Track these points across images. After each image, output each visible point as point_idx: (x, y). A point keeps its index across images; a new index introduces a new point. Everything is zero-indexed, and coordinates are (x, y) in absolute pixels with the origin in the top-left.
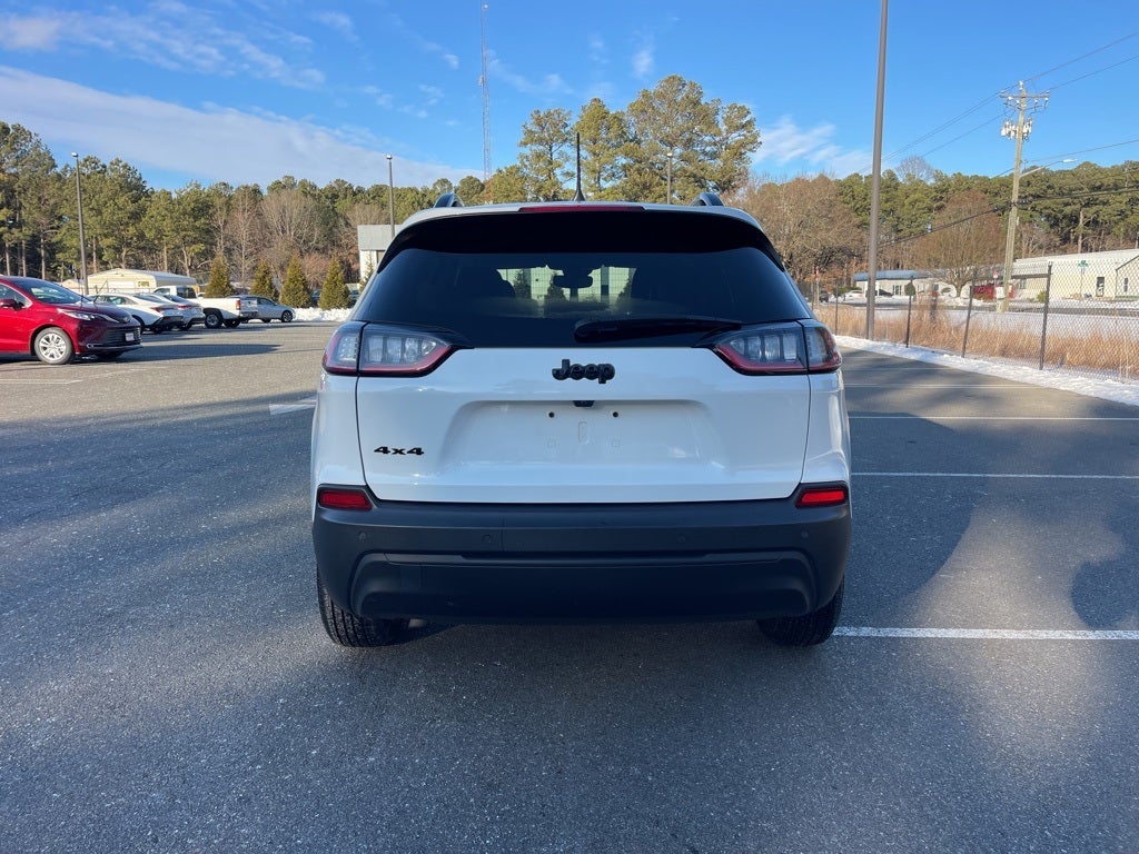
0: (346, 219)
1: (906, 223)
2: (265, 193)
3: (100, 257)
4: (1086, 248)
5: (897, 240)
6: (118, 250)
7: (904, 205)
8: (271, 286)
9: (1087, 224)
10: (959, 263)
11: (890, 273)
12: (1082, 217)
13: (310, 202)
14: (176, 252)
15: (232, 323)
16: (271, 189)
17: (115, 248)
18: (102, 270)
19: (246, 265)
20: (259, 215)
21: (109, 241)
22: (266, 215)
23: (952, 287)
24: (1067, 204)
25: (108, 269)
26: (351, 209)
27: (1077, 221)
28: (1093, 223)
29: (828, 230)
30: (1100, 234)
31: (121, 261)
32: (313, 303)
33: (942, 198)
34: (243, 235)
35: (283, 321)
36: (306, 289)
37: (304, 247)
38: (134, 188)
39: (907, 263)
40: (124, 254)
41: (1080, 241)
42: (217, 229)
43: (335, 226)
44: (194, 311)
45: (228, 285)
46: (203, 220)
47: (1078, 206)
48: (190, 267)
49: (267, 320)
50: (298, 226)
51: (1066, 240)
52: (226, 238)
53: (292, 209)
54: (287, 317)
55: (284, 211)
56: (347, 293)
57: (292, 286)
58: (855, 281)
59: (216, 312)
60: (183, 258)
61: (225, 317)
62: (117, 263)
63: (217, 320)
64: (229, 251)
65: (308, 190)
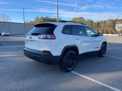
2: (107, 21)
13: (112, 22)
16: (108, 21)
22: (106, 24)
38: (92, 22)
53: (109, 23)
65: (112, 20)
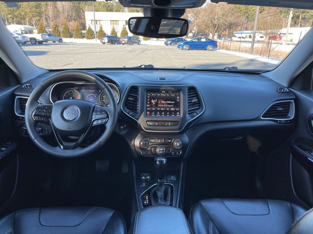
0: (83, 10)
1: (251, 16)
3: (8, 21)
4: (301, 26)
5: (248, 21)
6: (13, 19)
7: (250, 11)
8: (58, 31)
9: (302, 19)
10: (267, 29)
11: (245, 32)
12: (301, 16)
14: (30, 19)
15: (40, 43)
17: (12, 18)
18: (9, 25)
19: (52, 24)
20: (56, 7)
21: (11, 16)
22: (58, 8)
23: (264, 36)
24: (297, 12)
25: (10, 24)
26: (84, 7)
27: (299, 18)
28: (303, 19)
29: (231, 17)
30: (305, 22)
31: (14, 22)
32: (71, 36)
33: (261, 9)
34: (51, 14)
35: (59, 42)
36: (69, 32)
37: (70, 19)
39: (250, 28)
40: (15, 20)
41: (299, 24)
42: (43, 12)
43: (80, 12)
44: (26, 38)
45: (44, 30)
46: (38, 9)
47: (300, 13)
48: (35, 24)
49: (54, 42)
50: (68, 12)
51: (295, 23)
52: (46, 15)
53: (66, 6)
54: (60, 41)
55: (64, 7)
56: (82, 33)
57: (64, 31)
58: (234, 34)
59: (34, 39)
60: (33, 22)
61: (37, 41)
62: (13, 23)
63: (34, 42)
64: (46, 19)
